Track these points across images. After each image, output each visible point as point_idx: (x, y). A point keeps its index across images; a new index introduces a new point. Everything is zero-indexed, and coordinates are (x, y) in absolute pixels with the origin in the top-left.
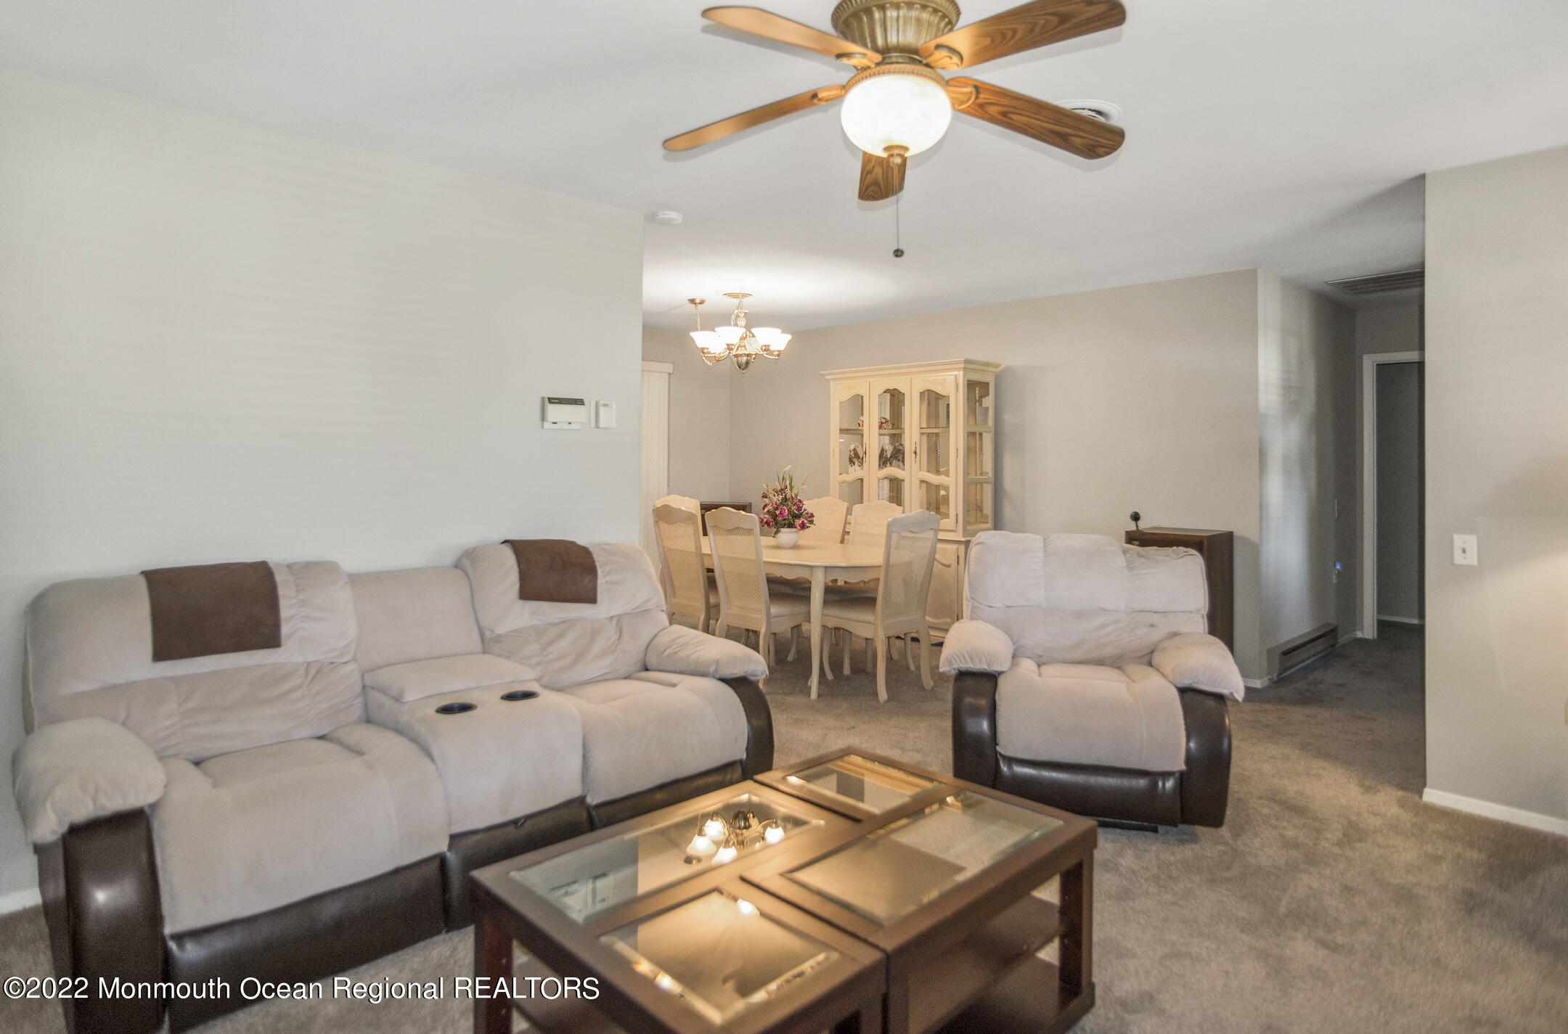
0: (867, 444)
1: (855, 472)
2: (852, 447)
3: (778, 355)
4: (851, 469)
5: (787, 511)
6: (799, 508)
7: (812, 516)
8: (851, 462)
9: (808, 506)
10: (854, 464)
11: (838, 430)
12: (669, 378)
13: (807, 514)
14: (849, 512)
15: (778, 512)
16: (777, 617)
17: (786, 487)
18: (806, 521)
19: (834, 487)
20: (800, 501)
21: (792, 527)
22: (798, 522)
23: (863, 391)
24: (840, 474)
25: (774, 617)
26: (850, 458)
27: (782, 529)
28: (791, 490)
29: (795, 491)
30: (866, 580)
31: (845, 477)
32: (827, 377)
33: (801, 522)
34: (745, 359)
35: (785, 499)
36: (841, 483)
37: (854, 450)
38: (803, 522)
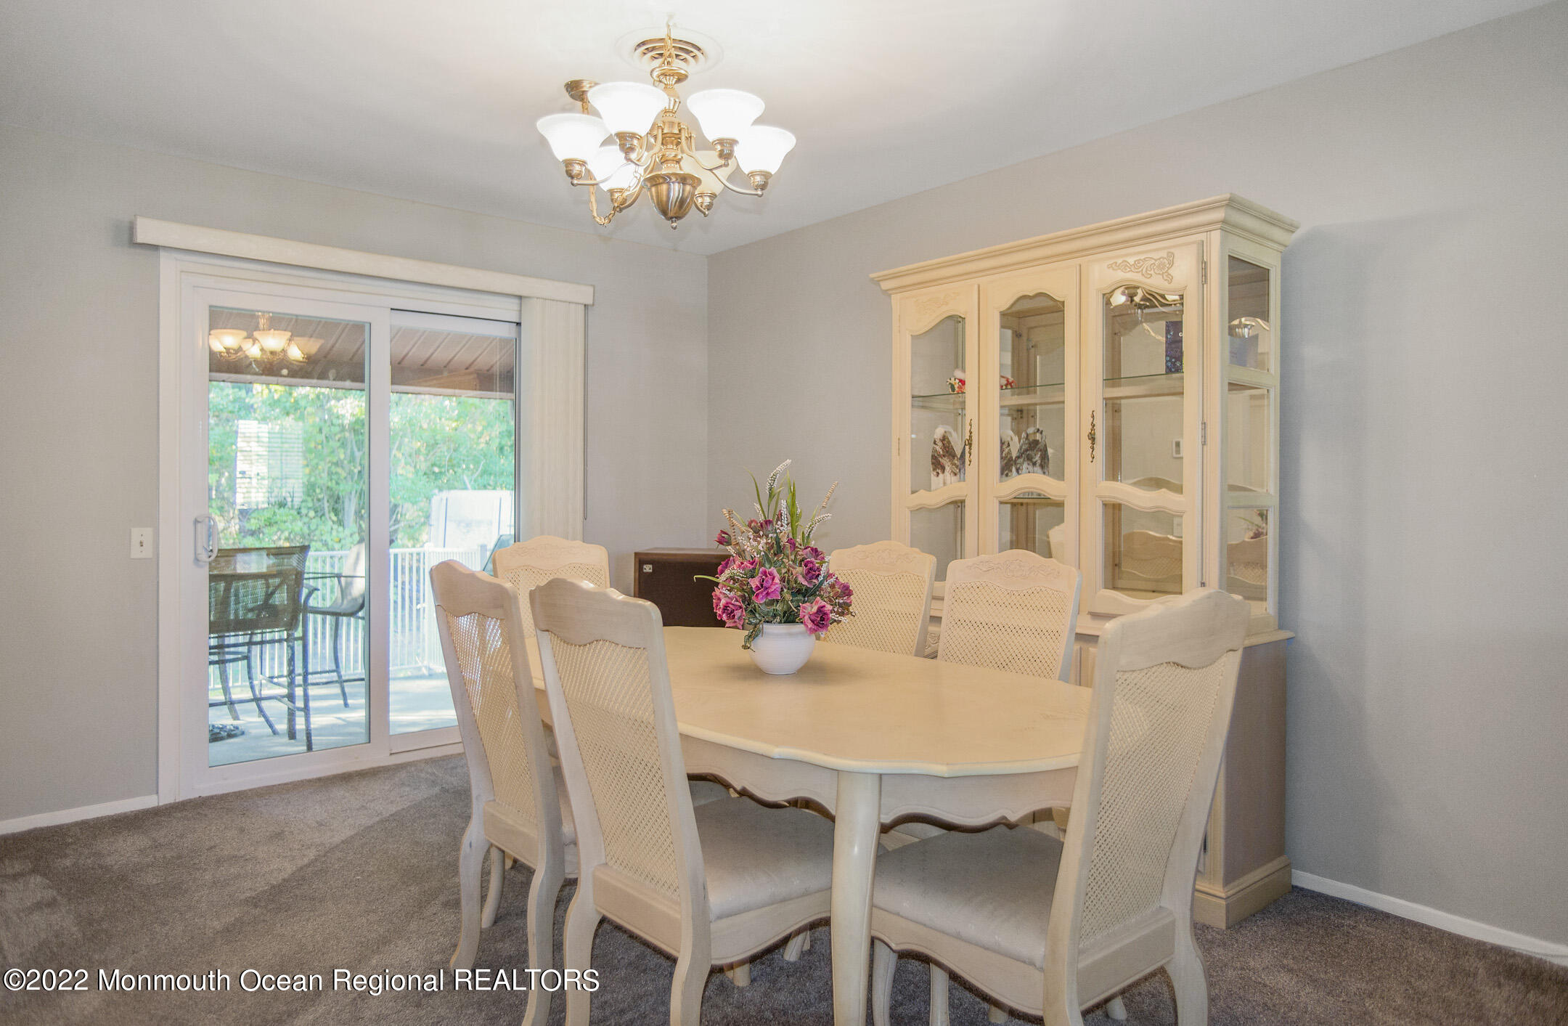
0: (975, 423)
1: (945, 487)
2: (939, 432)
3: (763, 187)
4: (936, 481)
5: (777, 580)
6: (812, 572)
7: (847, 591)
8: (937, 465)
9: (838, 564)
10: (943, 469)
11: (909, 399)
12: (586, 315)
13: (832, 586)
14: (941, 575)
15: (754, 583)
16: (729, 915)
17: (779, 517)
18: (829, 607)
19: (902, 521)
20: (815, 551)
21: (793, 622)
22: (810, 608)
23: (963, 305)
24: (913, 492)
25: (720, 917)
26: (934, 457)
27: (767, 628)
28: (791, 523)
29: (804, 526)
30: (1013, 818)
31: (924, 498)
32: (886, 285)
33: (815, 609)
34: (676, 190)
35: (777, 548)
36: (918, 511)
37: (944, 439)
38: (820, 609)
